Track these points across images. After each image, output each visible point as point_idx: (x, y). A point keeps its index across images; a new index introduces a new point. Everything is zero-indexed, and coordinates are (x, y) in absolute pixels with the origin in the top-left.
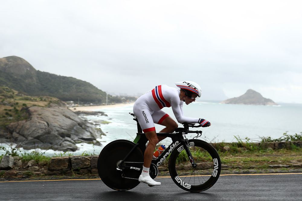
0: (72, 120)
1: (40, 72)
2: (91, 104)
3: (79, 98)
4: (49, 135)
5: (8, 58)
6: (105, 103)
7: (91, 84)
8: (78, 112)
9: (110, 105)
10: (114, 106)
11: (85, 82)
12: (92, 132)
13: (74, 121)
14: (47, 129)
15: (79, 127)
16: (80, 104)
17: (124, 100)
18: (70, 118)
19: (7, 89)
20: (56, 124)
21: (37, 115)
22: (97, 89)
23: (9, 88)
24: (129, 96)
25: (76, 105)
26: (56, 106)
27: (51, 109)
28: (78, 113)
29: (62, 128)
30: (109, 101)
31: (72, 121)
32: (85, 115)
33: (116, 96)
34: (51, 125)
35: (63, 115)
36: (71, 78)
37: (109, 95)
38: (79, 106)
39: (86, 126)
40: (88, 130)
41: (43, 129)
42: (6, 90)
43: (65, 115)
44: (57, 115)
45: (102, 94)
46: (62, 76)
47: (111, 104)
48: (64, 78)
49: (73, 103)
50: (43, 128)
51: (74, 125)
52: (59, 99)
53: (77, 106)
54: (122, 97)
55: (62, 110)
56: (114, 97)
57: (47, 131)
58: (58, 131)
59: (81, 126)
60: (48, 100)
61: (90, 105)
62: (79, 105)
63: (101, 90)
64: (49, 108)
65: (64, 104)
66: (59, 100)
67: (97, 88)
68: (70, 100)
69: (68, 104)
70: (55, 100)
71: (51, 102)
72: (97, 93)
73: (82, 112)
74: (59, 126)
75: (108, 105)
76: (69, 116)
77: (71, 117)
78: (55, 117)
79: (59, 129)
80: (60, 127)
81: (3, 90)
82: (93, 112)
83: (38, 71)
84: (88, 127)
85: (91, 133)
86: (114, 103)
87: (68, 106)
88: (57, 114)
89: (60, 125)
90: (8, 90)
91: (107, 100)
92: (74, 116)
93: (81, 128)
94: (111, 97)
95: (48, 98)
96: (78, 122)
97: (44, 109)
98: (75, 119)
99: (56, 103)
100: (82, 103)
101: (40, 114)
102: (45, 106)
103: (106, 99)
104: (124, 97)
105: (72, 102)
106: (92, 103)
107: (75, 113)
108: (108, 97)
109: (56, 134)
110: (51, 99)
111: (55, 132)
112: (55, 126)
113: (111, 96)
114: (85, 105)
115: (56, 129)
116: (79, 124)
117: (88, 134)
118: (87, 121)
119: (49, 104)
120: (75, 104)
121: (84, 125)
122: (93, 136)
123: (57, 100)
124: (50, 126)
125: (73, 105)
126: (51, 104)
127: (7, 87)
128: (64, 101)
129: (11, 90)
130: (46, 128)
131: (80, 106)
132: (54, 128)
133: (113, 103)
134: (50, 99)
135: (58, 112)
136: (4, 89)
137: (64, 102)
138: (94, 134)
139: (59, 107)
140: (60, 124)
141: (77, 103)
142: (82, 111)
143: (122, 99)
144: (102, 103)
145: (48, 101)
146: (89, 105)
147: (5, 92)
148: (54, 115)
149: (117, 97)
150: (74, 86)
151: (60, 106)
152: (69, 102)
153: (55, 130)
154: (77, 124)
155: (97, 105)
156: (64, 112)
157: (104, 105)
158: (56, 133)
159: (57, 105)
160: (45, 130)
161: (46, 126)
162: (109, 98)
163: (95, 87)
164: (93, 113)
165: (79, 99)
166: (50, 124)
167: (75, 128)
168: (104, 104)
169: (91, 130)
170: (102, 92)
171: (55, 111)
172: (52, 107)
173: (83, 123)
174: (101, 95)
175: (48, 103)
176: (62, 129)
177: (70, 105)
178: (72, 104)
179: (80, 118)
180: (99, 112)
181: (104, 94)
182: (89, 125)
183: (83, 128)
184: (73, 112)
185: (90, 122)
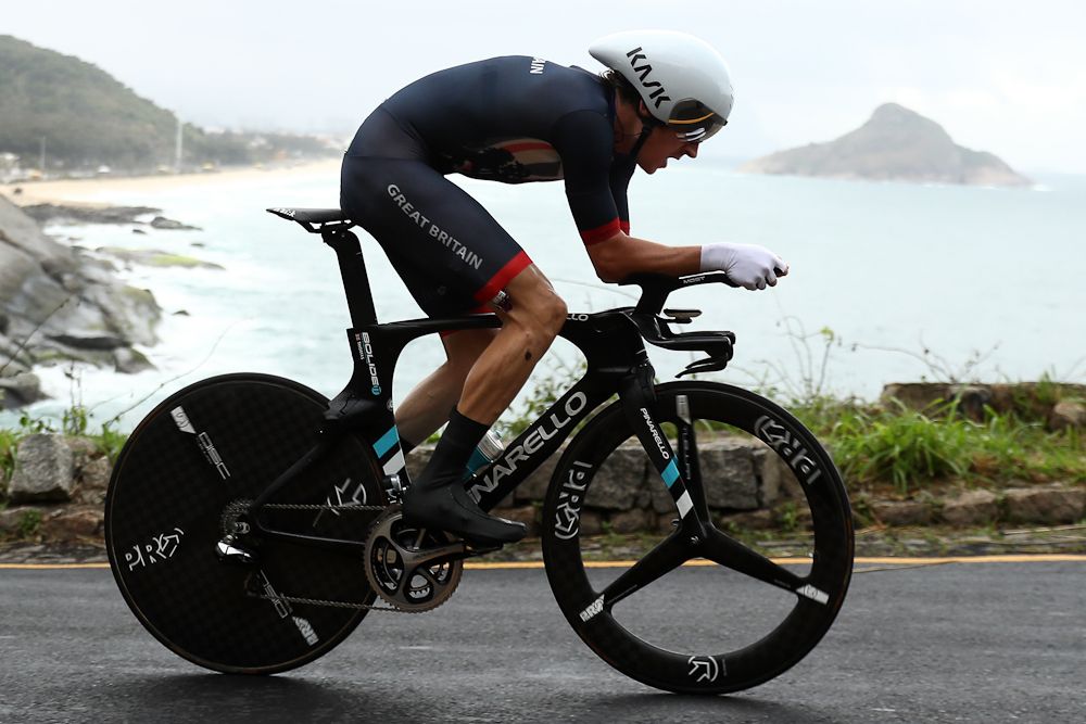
0: (16, 246)
2: (104, 169)
3: (43, 141)
6: (172, 162)
7: (102, 72)
8: (39, 206)
9: (192, 172)
10: (213, 177)
11: (73, 61)
12: (112, 308)
13: (21, 254)
15: (46, 279)
16: (49, 167)
17: (260, 149)
18: (2, 238)
22: (129, 93)
24: (284, 133)
25: (31, 173)
28: (41, 213)
30: (188, 154)
31: (12, 249)
32: (72, 220)
33: (222, 131)
36: (8, 40)
37: (188, 125)
38: (45, 176)
39: (80, 275)
40: (90, 297)
45: (153, 123)
47: (198, 168)
49: (16, 161)
51: (25, 274)
53: (35, 179)
54: (251, 136)
56: (212, 135)
59: (58, 278)
61: (99, 176)
62: (43, 172)
63: (148, 103)
67: (130, 90)
72: (131, 116)
73: (61, 208)
75: (182, 172)
77: (8, 233)
82: (110, 209)
84: (92, 281)
85: (105, 312)
86: (213, 163)
91: (179, 152)
92: (21, 226)
93: (57, 285)
94: (197, 137)
96: (43, 259)
98: (28, 244)
100: (60, 163)
103: (173, 144)
104: (263, 135)
105: (9, 157)
106: (108, 165)
107: (27, 210)
108: (184, 133)
113: (200, 131)
114: (74, 174)
116: (47, 268)
117: (93, 316)
118: (84, 252)
120: (23, 167)
121: (71, 272)
122: (116, 330)
125: (16, 172)
131: (49, 180)
133: (208, 167)
138: (120, 318)
141: (33, 166)
142: (56, 204)
143: (254, 144)
144: (157, 164)
146: (90, 174)
149: (228, 135)
150: (21, 82)
154: (40, 269)
155: (132, 176)
157: (163, 174)
162: (188, 141)
163: (120, 85)
164: (112, 214)
165: (43, 147)
167: (27, 287)
168: (164, 168)
169: (104, 300)
170: (157, 110)
173: (65, 262)
174: (150, 127)
177: (2, 171)
178: (8, 170)
179: (49, 240)
180: (142, 210)
181: (166, 120)
182: (95, 272)
183: (65, 289)
184: (16, 206)
185: (99, 257)
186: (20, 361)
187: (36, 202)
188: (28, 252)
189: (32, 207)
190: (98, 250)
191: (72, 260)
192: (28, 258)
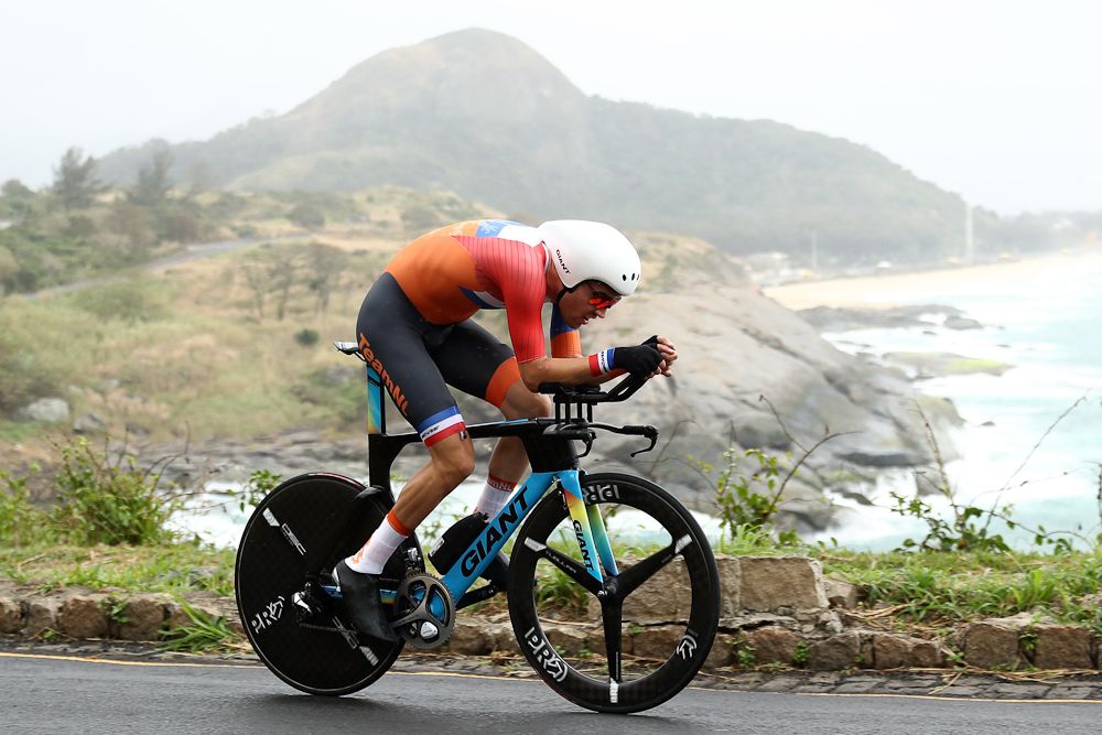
0: (794, 354)
1: (604, 102)
2: (885, 264)
3: (813, 234)
4: (678, 439)
5: (447, 43)
6: (961, 254)
7: (877, 154)
8: (814, 310)
9: (987, 263)
11: (842, 143)
12: (907, 420)
13: (801, 364)
14: (667, 409)
15: (831, 391)
16: (822, 265)
18: (780, 347)
19: (452, 202)
20: (712, 382)
21: (610, 331)
22: (908, 175)
23: (459, 199)
25: (802, 272)
26: (704, 283)
27: (678, 301)
28: (818, 318)
29: (744, 402)
30: (981, 242)
31: (790, 358)
32: (853, 324)
34: (685, 383)
35: (745, 331)
36: (765, 124)
37: (979, 208)
38: (819, 276)
39: (868, 385)
40: (881, 409)
41: (646, 410)
42: (447, 208)
43: (753, 332)
44: (709, 329)
45: (937, 208)
46: (720, 119)
47: (993, 258)
48: (729, 127)
49: (785, 260)
50: (648, 404)
51: (809, 387)
52: (711, 246)
53: (806, 280)
54: (1054, 216)
55: (735, 300)
56: (1007, 219)
57: (670, 419)
58: (721, 416)
59: (843, 390)
60: (658, 252)
61: (879, 273)
62: (816, 270)
63: (930, 186)
64: (667, 291)
65: (738, 272)
66: (710, 252)
67: (908, 172)
68: (767, 247)
69: (759, 268)
70: (692, 252)
71: (671, 261)
72: (911, 202)
73: (840, 310)
74: (726, 391)
75: (974, 264)
76: (776, 334)
77: (787, 341)
78: (703, 341)
79: (727, 407)
80: (731, 395)
81: (433, 208)
82: (895, 309)
83: (596, 97)
84: (884, 392)
85: (900, 426)
86: (1010, 251)
87: (756, 278)
88: (709, 323)
89: (731, 386)
90: (456, 208)
91: (970, 241)
92: (798, 333)
93: (843, 397)
94: (990, 222)
95: (653, 240)
96: (825, 369)
97: (645, 301)
98: (809, 353)
99: (698, 267)
100: (834, 260)
101: (628, 325)
102: (647, 286)
103: (962, 232)
104: (1067, 216)
105: (777, 256)
106: (888, 260)
107: (802, 315)
108: (974, 219)
109: (717, 437)
110: (673, 244)
111: (708, 423)
112: (704, 393)
114: (851, 271)
115: (711, 406)
116: (830, 378)
117: (887, 431)
118: (871, 359)
119: (666, 272)
120: (793, 267)
121: (858, 381)
122: (911, 444)
123: (702, 251)
124: (679, 393)
125: (785, 273)
126: (677, 272)
127: (451, 194)
128: (735, 253)
129: (470, 206)
130: (663, 404)
131: (823, 280)
132: (701, 402)
133: (1005, 255)
134: (665, 249)
135: (718, 314)
136: (437, 204)
137: (736, 260)
138: (918, 431)
139: (716, 290)
140: (732, 381)
141: (805, 265)
142: (834, 306)
143: (1057, 226)
144: (943, 255)
145: (654, 254)
146: (871, 269)
147: (443, 218)
148: (696, 331)
150: (785, 171)
151: (722, 280)
152: (758, 258)
153: (709, 411)
154: (823, 381)
155: (916, 270)
156: (747, 315)
157: (953, 266)
158: (716, 429)
159: (704, 276)
160: (662, 413)
161: (663, 392)
162: (979, 228)
163: (898, 167)
164: (899, 314)
165: (814, 243)
166: (678, 383)
167: (811, 400)
168: (953, 260)
169: (897, 412)
170: (940, 193)
171: (699, 309)
172: (681, 287)
173: (852, 371)
174: (934, 213)
175: (661, 265)
176: (745, 406)
177: (770, 272)
178: (777, 271)
179: (828, 347)
180: (933, 309)
181: (952, 204)
182: (886, 382)
183: (852, 400)
184: (789, 310)
185: (887, 364)
186: (808, 483)
187: (811, 306)
188: (808, 361)
189: (807, 310)
190: (885, 356)
191: (858, 368)
192: (808, 367)
